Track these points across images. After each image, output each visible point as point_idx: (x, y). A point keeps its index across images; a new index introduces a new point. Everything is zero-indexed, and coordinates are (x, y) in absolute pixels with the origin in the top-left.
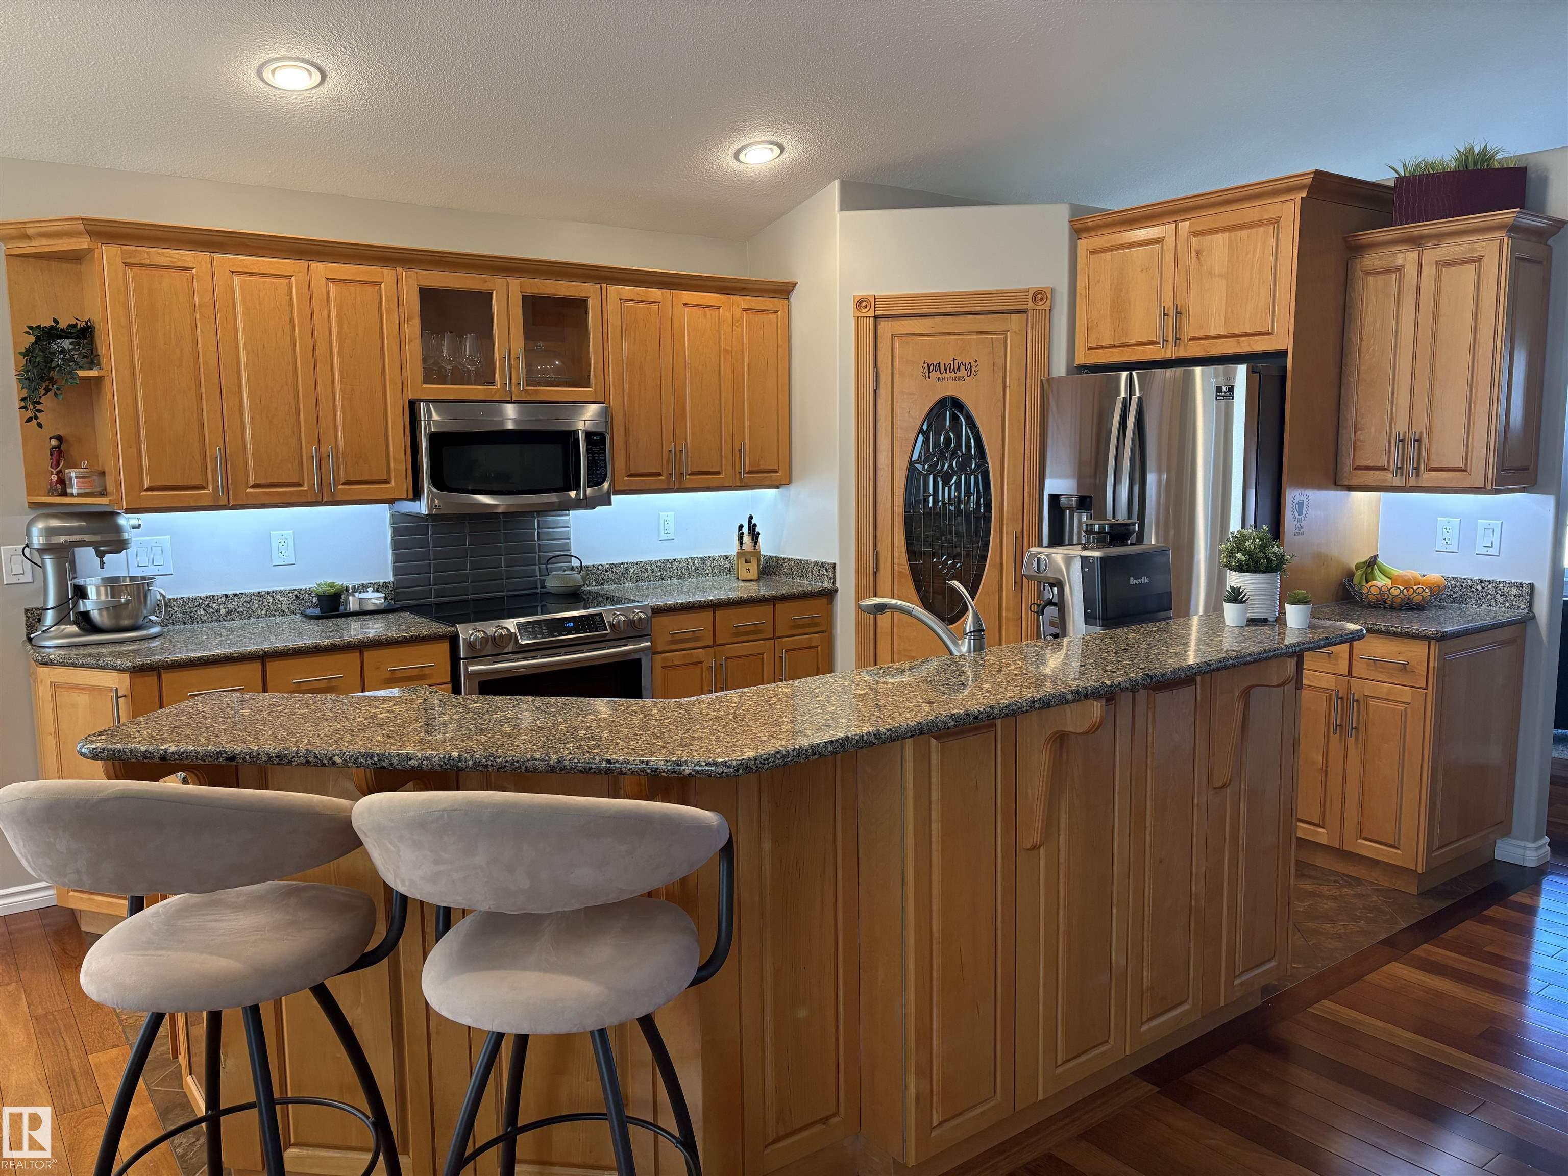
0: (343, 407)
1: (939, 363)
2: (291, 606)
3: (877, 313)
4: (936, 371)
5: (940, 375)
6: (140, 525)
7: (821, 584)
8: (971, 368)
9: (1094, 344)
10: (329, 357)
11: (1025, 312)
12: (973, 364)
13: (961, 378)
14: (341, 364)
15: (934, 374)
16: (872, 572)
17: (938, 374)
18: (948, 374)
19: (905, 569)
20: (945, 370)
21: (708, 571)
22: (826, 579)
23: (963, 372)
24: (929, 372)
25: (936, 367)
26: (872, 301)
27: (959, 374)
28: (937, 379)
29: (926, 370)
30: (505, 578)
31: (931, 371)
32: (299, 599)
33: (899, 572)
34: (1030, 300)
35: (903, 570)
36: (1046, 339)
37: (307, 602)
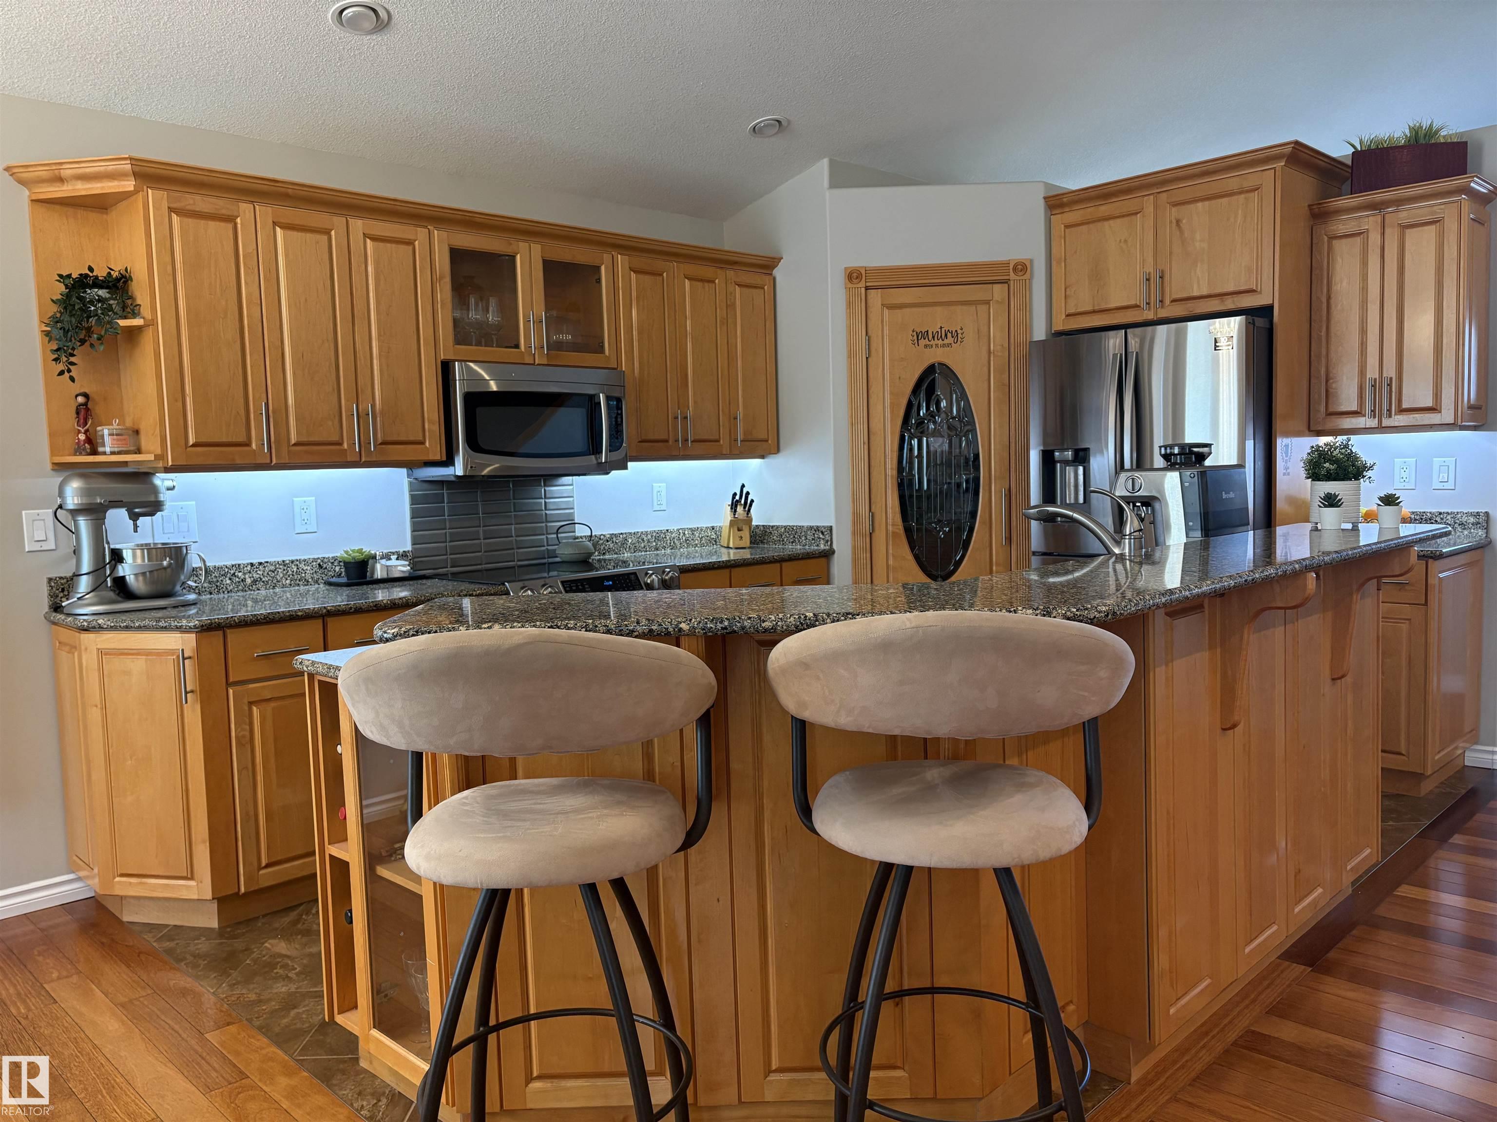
0: (381, 365)
1: (927, 331)
2: (315, 575)
3: (868, 284)
4: (924, 339)
5: (928, 343)
6: (174, 487)
7: (816, 548)
8: (957, 335)
9: (1072, 311)
10: (366, 314)
11: (1006, 282)
12: (959, 331)
13: (949, 345)
14: (379, 321)
15: (923, 342)
16: (868, 533)
17: (926, 342)
18: (936, 341)
19: (899, 529)
20: (933, 337)
21: (697, 542)
22: (822, 542)
23: (950, 340)
24: (918, 340)
25: (924, 335)
26: (863, 272)
27: (946, 341)
28: (926, 346)
29: (915, 337)
30: (515, 547)
31: (920, 338)
32: (322, 568)
33: (893, 533)
34: (1011, 271)
35: (897, 531)
36: (1027, 307)
37: (330, 571)
